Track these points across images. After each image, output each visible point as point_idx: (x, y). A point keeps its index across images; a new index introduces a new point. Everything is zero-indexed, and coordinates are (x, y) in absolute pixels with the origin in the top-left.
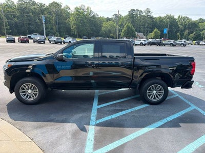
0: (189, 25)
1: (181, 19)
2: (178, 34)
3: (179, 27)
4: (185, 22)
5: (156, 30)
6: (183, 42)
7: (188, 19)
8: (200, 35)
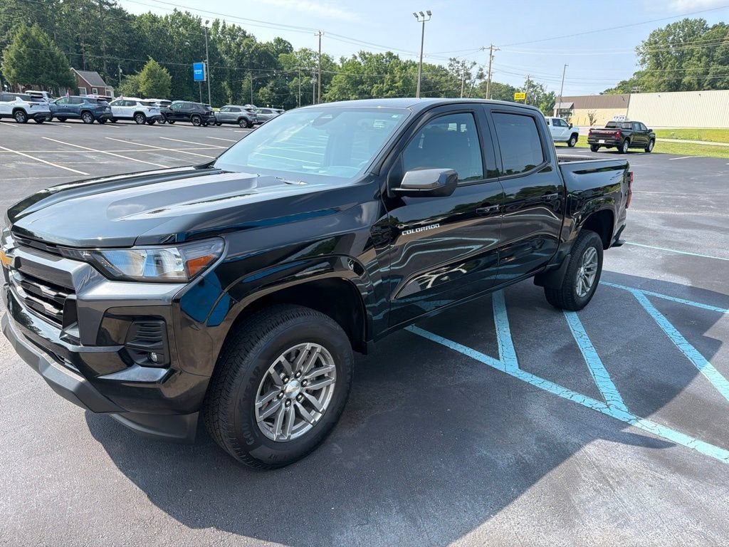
0: (251, 58)
1: (223, 32)
2: (225, 84)
3: (222, 61)
4: (239, 45)
5: (151, 64)
6: (244, 113)
7: (245, 36)
8: (286, 91)
